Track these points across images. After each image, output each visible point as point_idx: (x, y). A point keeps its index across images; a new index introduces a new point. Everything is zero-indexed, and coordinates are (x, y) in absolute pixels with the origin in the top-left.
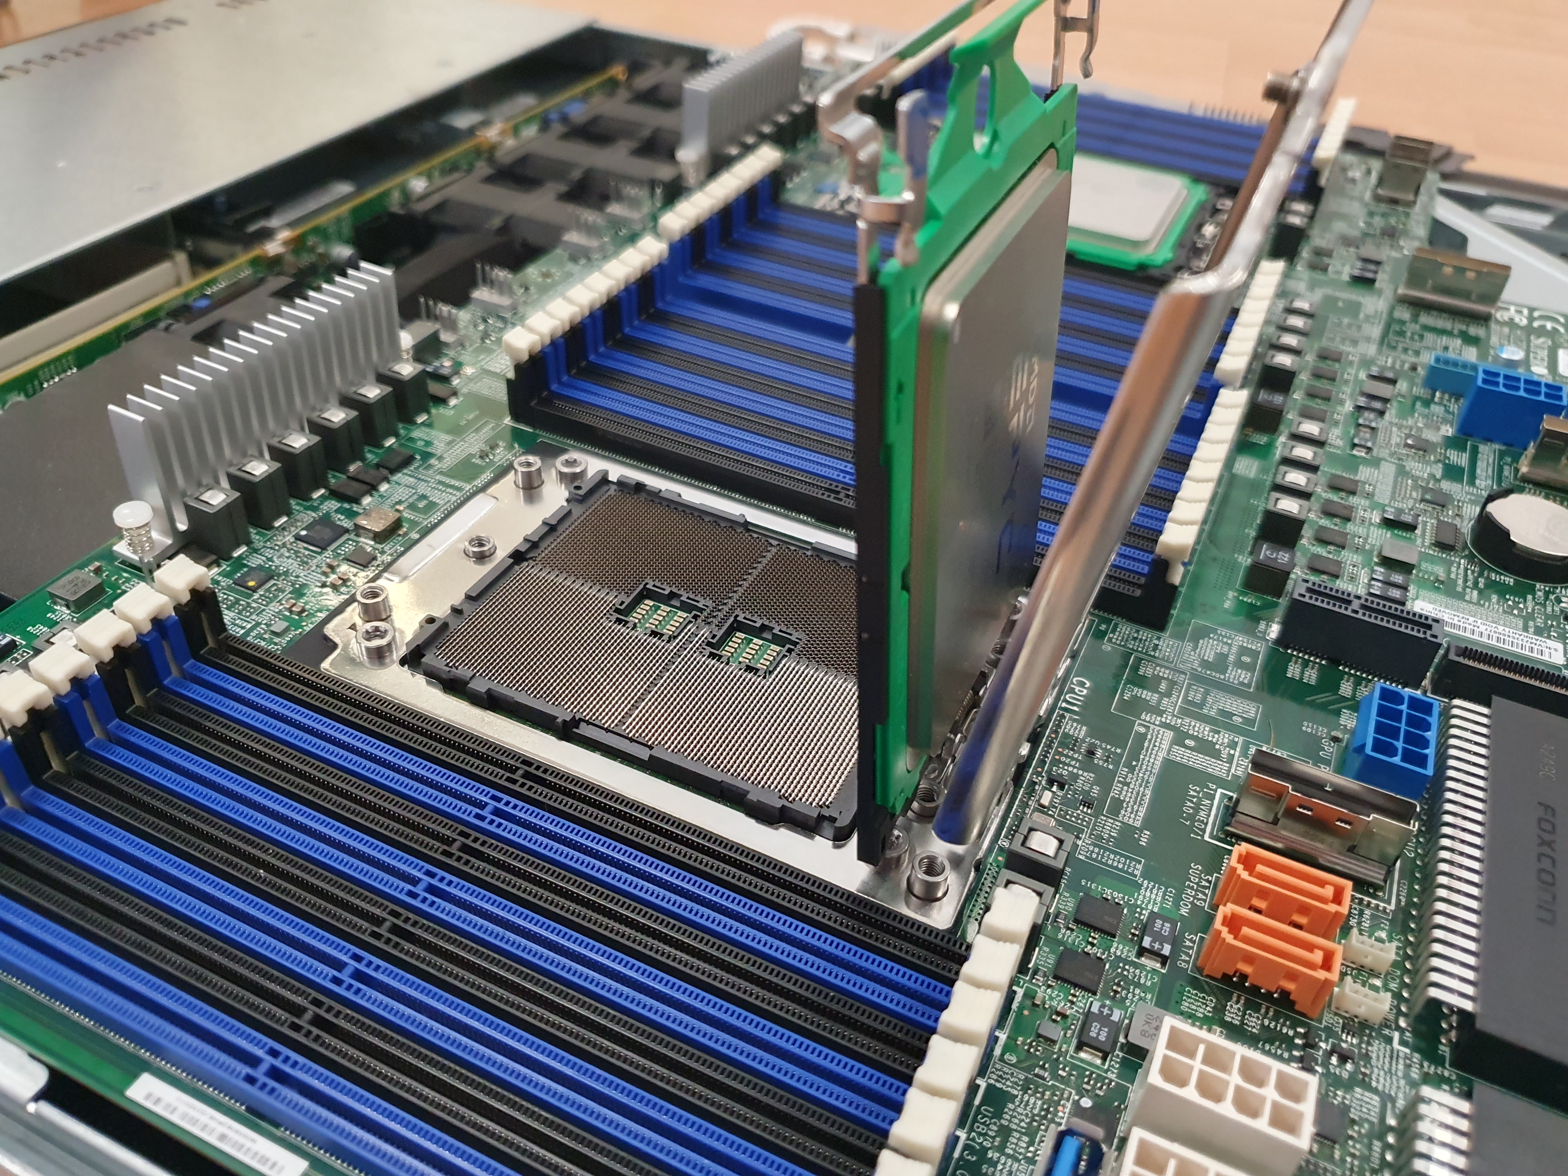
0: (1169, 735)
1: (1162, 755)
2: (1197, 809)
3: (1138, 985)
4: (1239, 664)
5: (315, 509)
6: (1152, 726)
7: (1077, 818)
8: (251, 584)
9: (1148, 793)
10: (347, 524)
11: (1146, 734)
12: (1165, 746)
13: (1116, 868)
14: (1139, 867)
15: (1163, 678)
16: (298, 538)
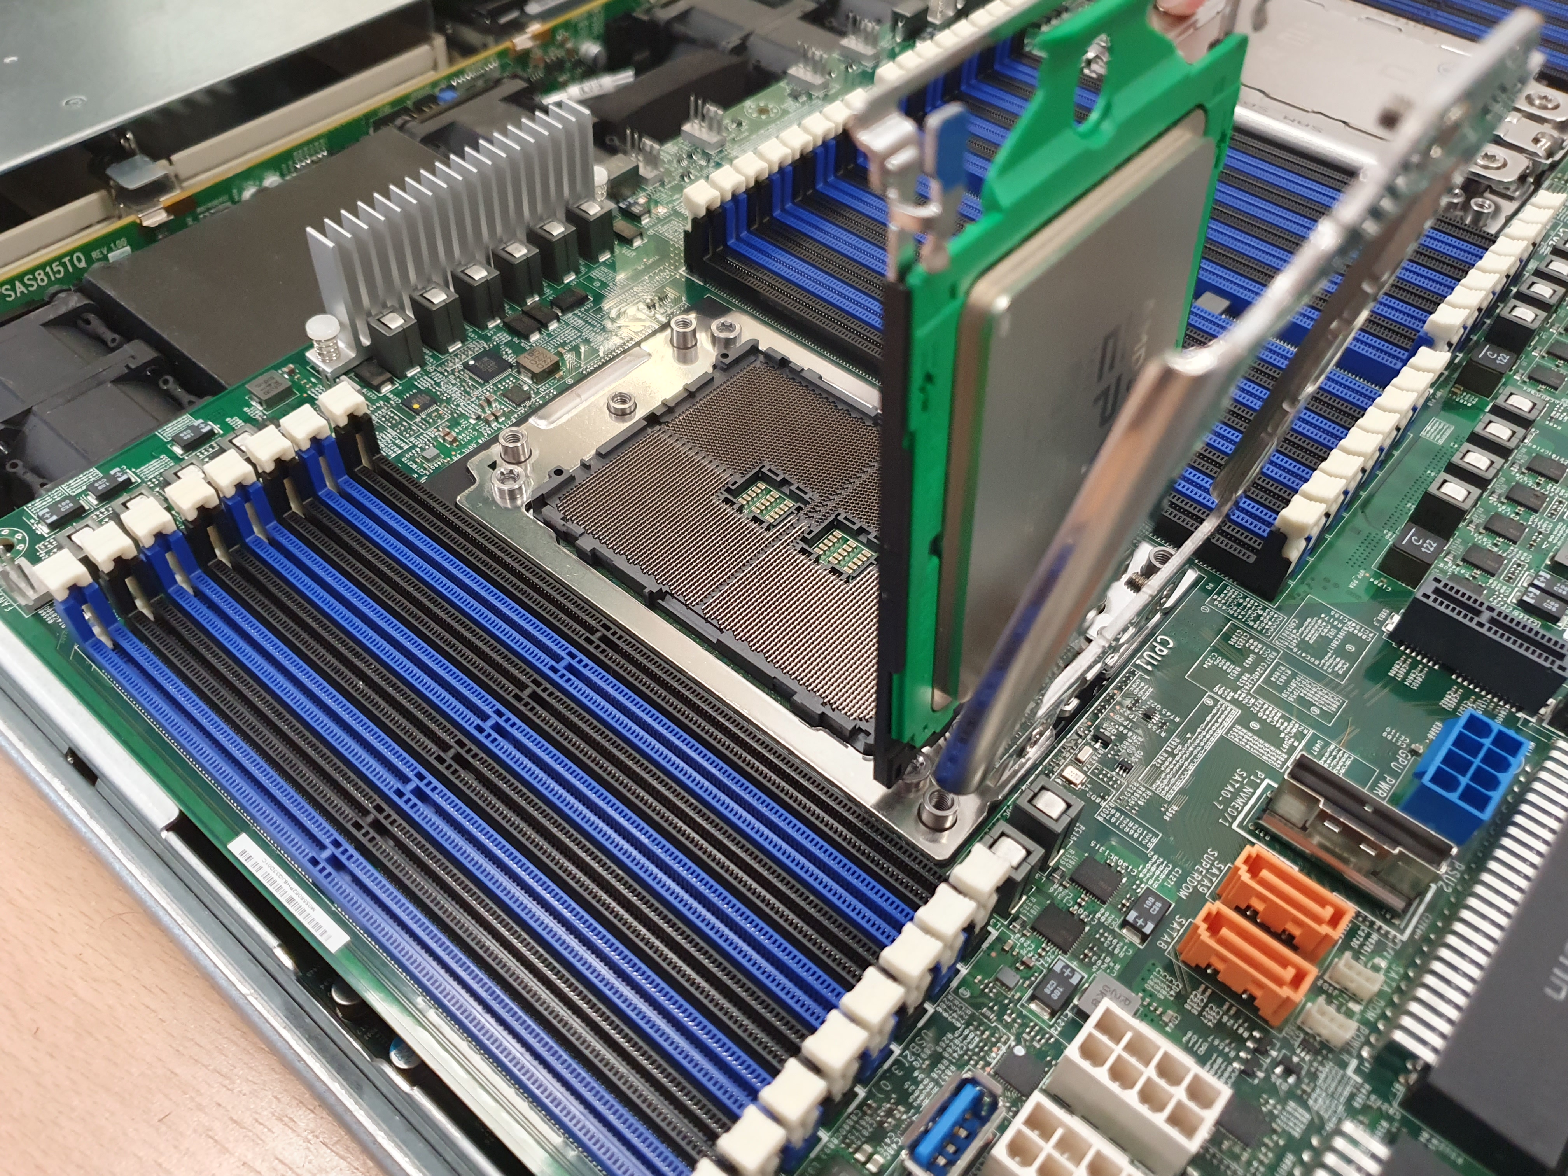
0: (1237, 712)
1: (1220, 732)
2: (1235, 795)
3: (1111, 954)
4: (1340, 652)
5: (487, 339)
6: (1221, 701)
7: (1111, 779)
8: (416, 406)
9: (1192, 768)
10: (511, 359)
11: (1212, 708)
12: (1227, 724)
13: (1131, 837)
14: (1155, 841)
15: (1253, 652)
16: (466, 366)
